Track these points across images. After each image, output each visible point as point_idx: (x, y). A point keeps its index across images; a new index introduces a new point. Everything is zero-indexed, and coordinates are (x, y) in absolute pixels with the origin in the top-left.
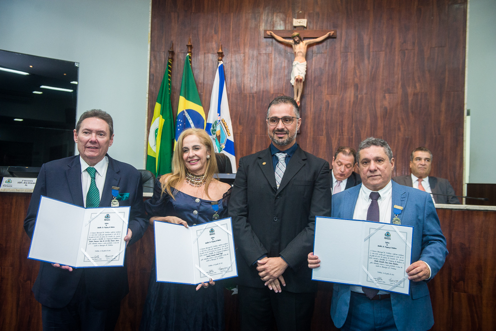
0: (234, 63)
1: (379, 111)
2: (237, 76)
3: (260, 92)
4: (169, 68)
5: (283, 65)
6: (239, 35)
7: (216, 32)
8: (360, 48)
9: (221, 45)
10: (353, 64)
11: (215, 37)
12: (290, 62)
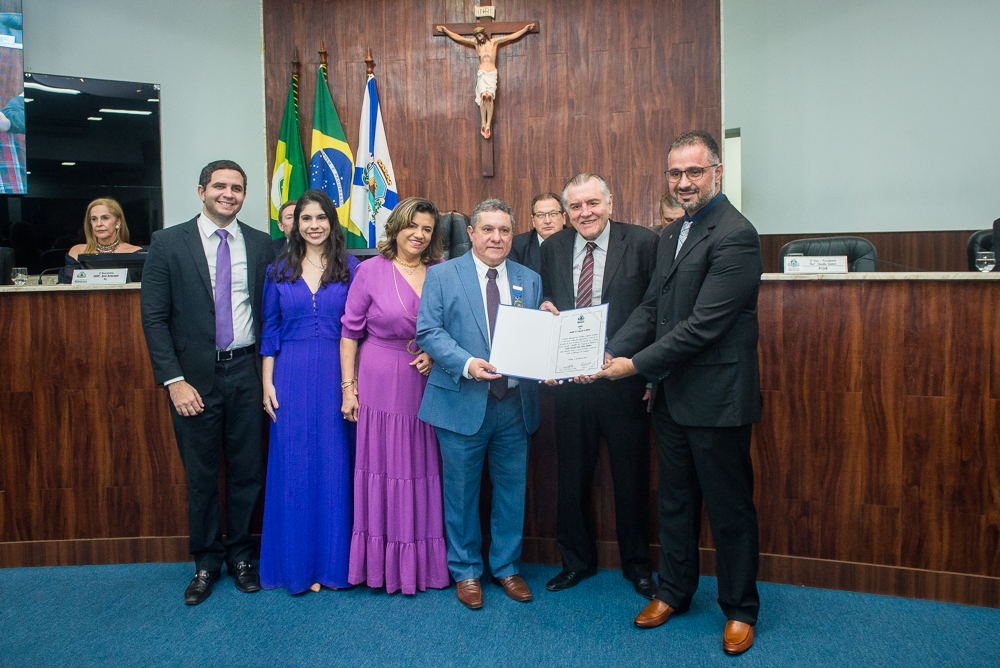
0: (390, 77)
1: (605, 138)
2: (396, 94)
3: (431, 115)
4: (295, 88)
5: (464, 75)
6: (395, 34)
7: (362, 31)
8: (574, 47)
9: (371, 50)
10: (565, 71)
11: (361, 39)
12: (474, 71)
